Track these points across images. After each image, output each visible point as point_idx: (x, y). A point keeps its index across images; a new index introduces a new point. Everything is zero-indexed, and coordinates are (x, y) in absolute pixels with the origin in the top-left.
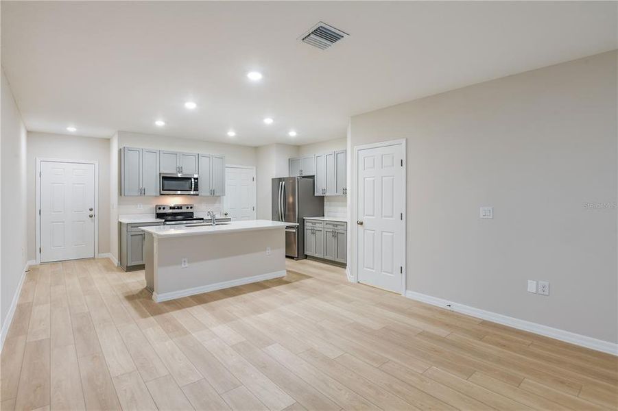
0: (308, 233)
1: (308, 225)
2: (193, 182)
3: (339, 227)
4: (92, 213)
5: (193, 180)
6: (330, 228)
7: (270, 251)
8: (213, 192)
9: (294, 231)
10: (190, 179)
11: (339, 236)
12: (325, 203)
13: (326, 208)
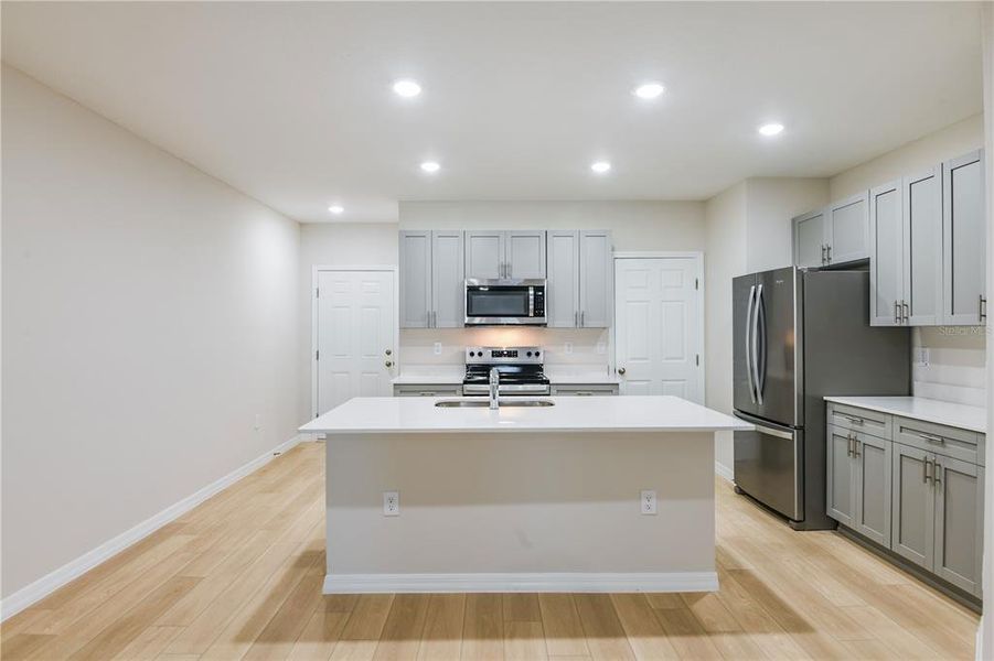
0: (838, 451)
1: (838, 425)
2: (532, 297)
3: (952, 449)
4: (389, 359)
5: (531, 292)
6: (917, 446)
7: (653, 502)
8: (580, 319)
9: (788, 435)
10: (526, 289)
11: (953, 480)
12: (918, 351)
13: (919, 369)
